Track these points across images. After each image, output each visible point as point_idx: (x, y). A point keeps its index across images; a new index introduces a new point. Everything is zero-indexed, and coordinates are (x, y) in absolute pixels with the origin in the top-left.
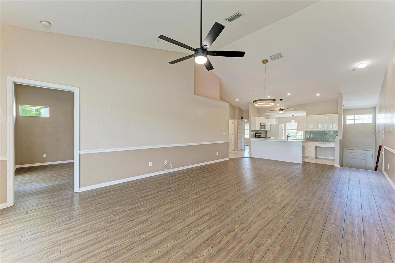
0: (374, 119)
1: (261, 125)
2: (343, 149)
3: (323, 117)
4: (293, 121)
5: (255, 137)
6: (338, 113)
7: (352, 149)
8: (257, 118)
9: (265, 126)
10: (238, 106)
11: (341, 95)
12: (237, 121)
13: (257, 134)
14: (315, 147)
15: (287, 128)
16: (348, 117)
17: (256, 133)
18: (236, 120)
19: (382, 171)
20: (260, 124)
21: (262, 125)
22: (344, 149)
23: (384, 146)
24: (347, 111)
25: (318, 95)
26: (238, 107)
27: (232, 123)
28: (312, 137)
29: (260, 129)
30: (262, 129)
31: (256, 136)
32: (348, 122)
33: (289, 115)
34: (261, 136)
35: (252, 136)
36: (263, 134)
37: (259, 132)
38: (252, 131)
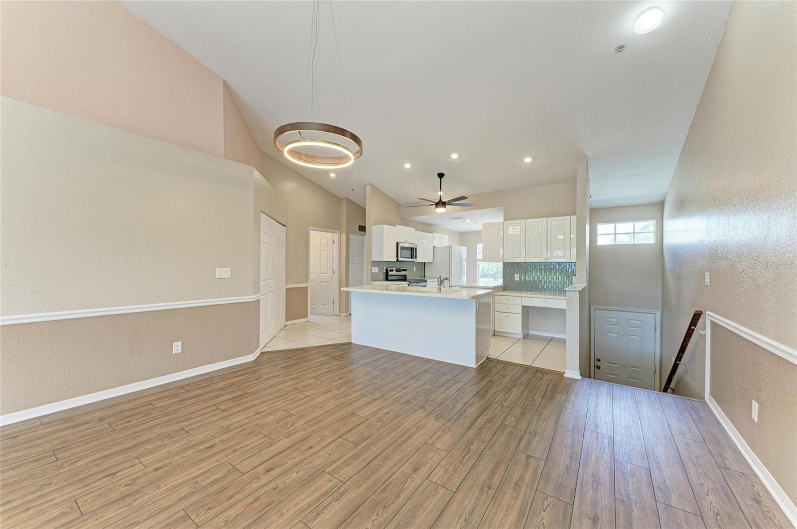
0: (660, 232)
1: (400, 245)
2: (590, 309)
3: (542, 224)
5: (387, 279)
6: (577, 212)
7: (612, 308)
8: (385, 226)
9: (413, 251)
10: (346, 196)
11: (583, 160)
12: (344, 236)
13: (390, 271)
14: (524, 307)
15: (478, 258)
16: (602, 228)
17: (389, 269)
18: (342, 235)
19: (703, 399)
20: (397, 243)
21: (402, 248)
22: (593, 309)
23: (708, 312)
24: (600, 213)
25: (528, 160)
26: (347, 198)
27: (334, 241)
28: (518, 280)
29: (397, 257)
30: (401, 257)
31: (390, 278)
32: (602, 241)
33: (476, 223)
34: (405, 276)
35: (374, 278)
36: (415, 270)
37: (399, 266)
38: (375, 263)
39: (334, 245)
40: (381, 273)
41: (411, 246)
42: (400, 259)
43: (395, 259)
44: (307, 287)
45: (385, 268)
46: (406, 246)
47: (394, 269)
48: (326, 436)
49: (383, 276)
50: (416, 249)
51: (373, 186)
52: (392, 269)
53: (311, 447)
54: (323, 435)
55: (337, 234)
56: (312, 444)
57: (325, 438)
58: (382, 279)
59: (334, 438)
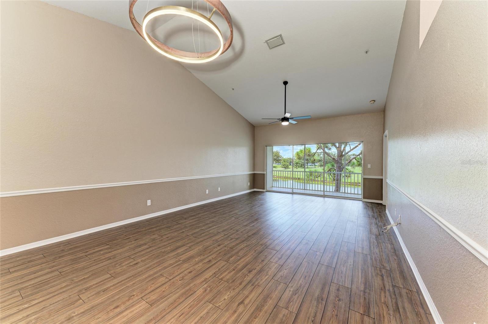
48: (180, 280)
53: (190, 272)
54: (182, 281)
56: (190, 274)
57: (181, 279)
59: (174, 279)
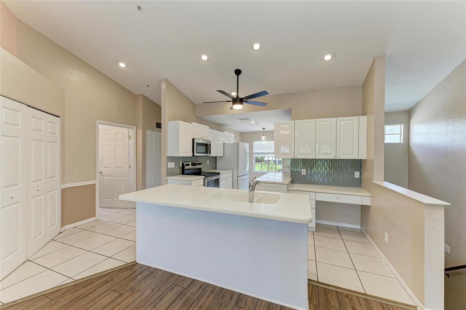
0: (407, 134)
1: (196, 141)
3: (332, 123)
4: (263, 138)
5: (183, 173)
8: (180, 121)
9: (207, 147)
10: (141, 93)
12: (140, 132)
13: (186, 165)
14: (317, 202)
15: (254, 152)
17: (185, 163)
18: (138, 131)
20: (193, 140)
21: (198, 144)
26: (143, 96)
27: (130, 137)
28: (305, 174)
29: (193, 152)
30: (197, 153)
31: (186, 172)
33: (257, 124)
34: (200, 169)
35: (170, 173)
36: (208, 163)
37: (194, 160)
38: (171, 159)
39: (130, 140)
40: (177, 168)
41: (205, 142)
42: (196, 154)
43: (190, 155)
44: (95, 184)
45: (181, 163)
46: (200, 142)
47: (190, 163)
49: (179, 170)
50: (210, 145)
51: (168, 83)
52: (188, 163)
55: (133, 130)
58: (179, 173)
